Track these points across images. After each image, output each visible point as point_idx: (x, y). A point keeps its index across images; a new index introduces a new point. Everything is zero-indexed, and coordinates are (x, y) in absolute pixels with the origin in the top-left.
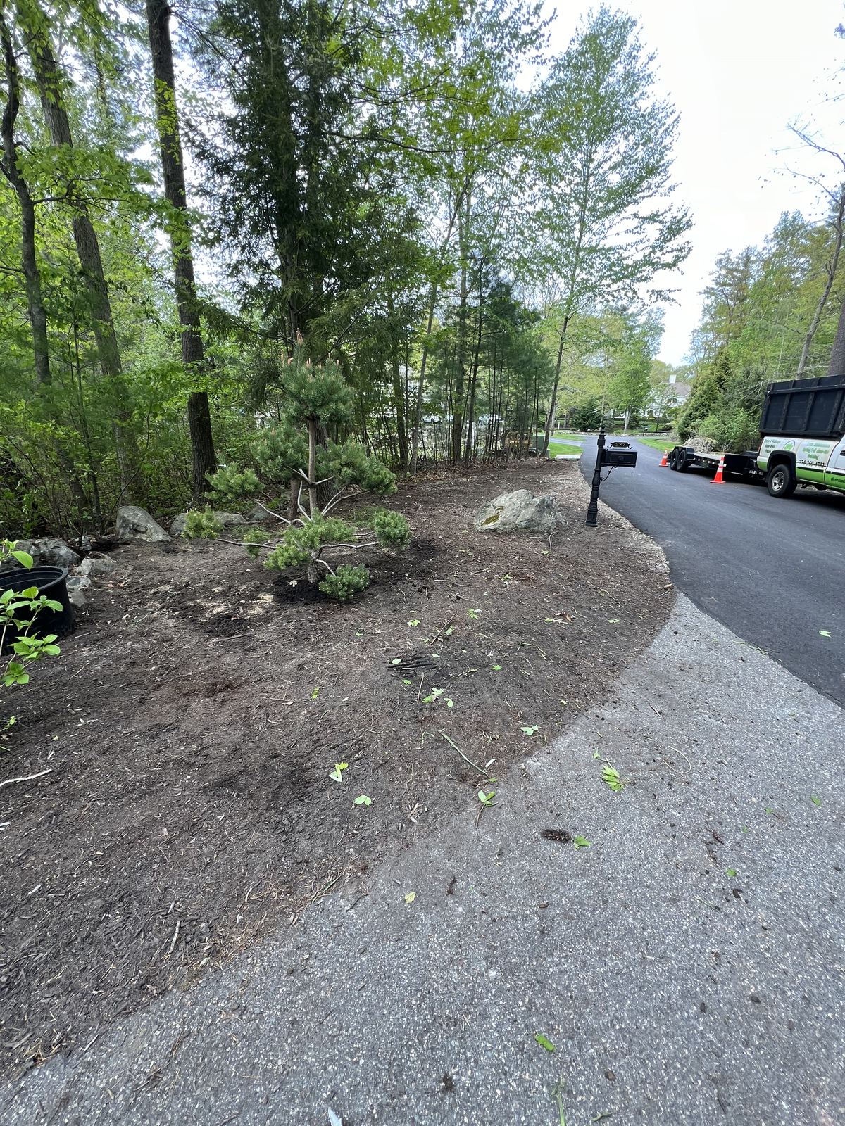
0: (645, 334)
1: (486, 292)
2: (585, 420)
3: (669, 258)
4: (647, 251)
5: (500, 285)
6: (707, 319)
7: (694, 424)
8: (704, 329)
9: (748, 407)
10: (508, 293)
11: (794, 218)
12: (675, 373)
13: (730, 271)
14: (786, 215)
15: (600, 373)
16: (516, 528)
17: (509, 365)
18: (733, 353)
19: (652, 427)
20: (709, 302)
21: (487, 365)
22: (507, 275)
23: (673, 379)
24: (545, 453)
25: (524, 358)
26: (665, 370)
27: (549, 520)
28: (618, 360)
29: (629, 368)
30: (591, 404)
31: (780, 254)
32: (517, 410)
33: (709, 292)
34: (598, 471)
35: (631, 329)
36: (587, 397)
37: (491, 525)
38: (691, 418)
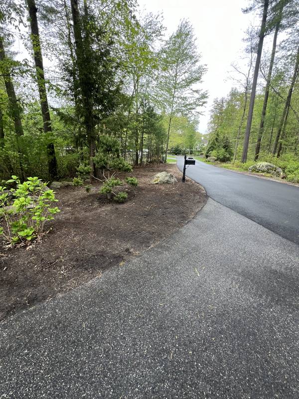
0: (194, 123)
1: (146, 109)
2: (177, 152)
3: (201, 103)
4: (195, 101)
5: (150, 107)
6: (212, 119)
7: (209, 153)
8: (211, 123)
9: (225, 148)
10: (153, 110)
11: (235, 90)
12: (203, 136)
13: (218, 105)
14: (233, 88)
15: (180, 136)
16: (164, 183)
17: (154, 134)
18: (220, 131)
19: (197, 153)
20: (212, 114)
21: (146, 133)
22: (152, 105)
23: (203, 138)
24: (165, 162)
25: (158, 131)
26: (200, 135)
27: (173, 180)
28: (186, 131)
29: (189, 135)
30: (178, 147)
31: (231, 100)
32: (156, 147)
33: (212, 111)
34: (185, 166)
35: (189, 121)
36: (176, 144)
37: (156, 182)
38: (209, 151)
